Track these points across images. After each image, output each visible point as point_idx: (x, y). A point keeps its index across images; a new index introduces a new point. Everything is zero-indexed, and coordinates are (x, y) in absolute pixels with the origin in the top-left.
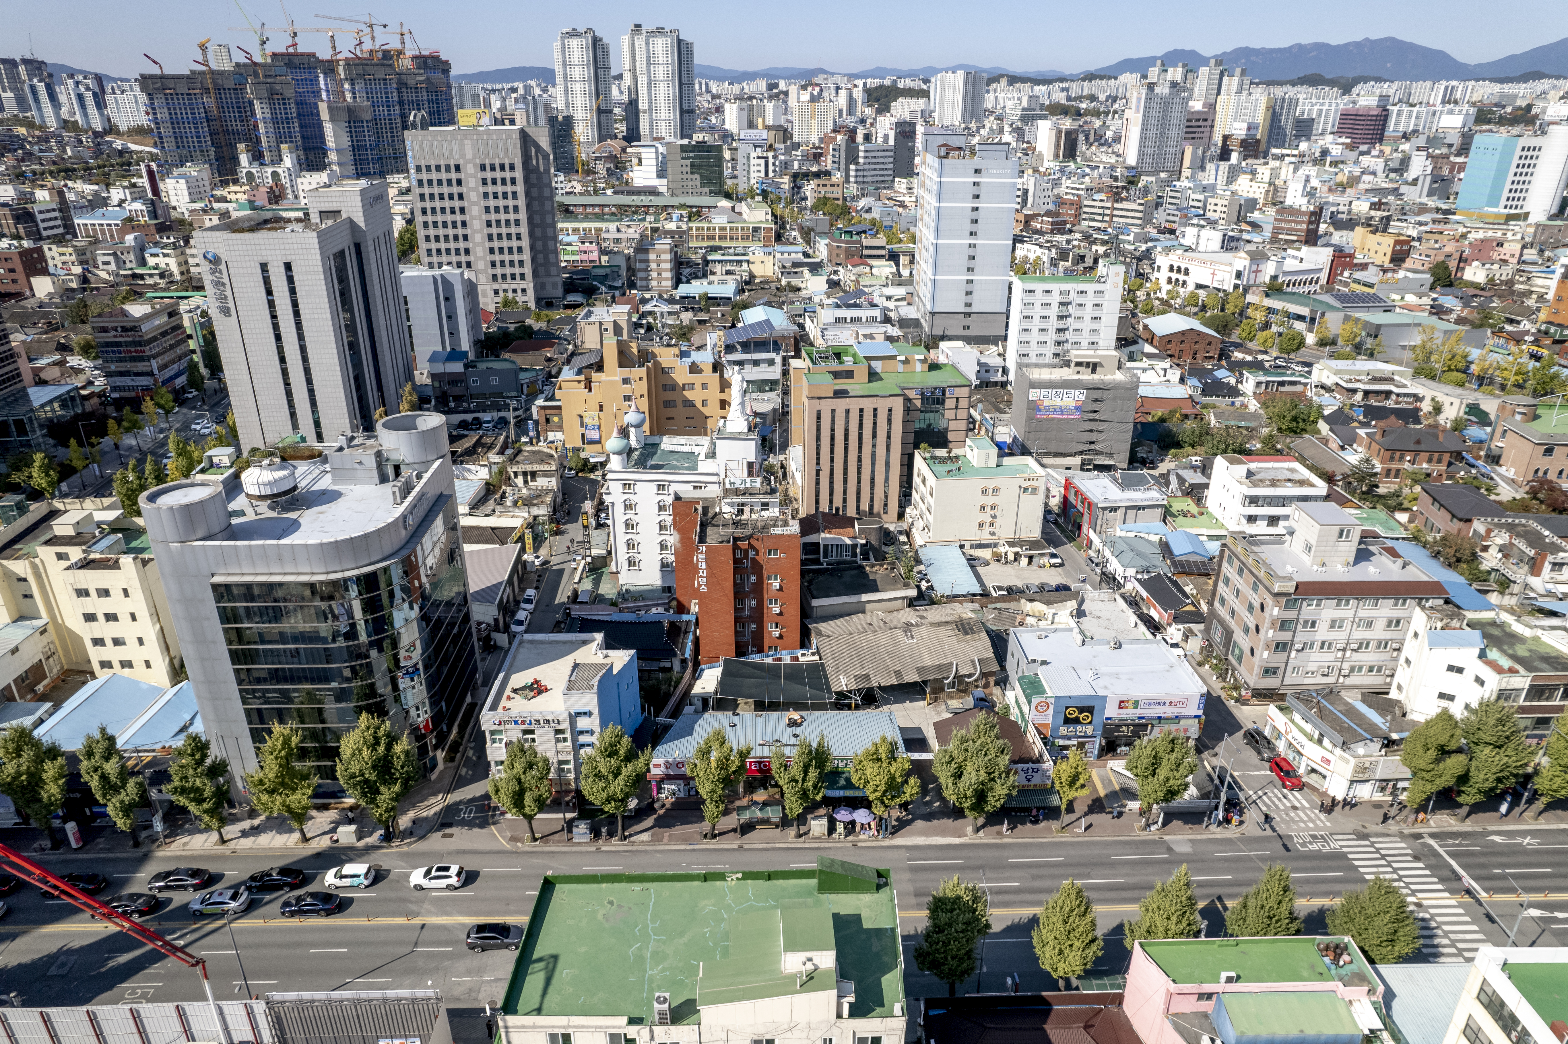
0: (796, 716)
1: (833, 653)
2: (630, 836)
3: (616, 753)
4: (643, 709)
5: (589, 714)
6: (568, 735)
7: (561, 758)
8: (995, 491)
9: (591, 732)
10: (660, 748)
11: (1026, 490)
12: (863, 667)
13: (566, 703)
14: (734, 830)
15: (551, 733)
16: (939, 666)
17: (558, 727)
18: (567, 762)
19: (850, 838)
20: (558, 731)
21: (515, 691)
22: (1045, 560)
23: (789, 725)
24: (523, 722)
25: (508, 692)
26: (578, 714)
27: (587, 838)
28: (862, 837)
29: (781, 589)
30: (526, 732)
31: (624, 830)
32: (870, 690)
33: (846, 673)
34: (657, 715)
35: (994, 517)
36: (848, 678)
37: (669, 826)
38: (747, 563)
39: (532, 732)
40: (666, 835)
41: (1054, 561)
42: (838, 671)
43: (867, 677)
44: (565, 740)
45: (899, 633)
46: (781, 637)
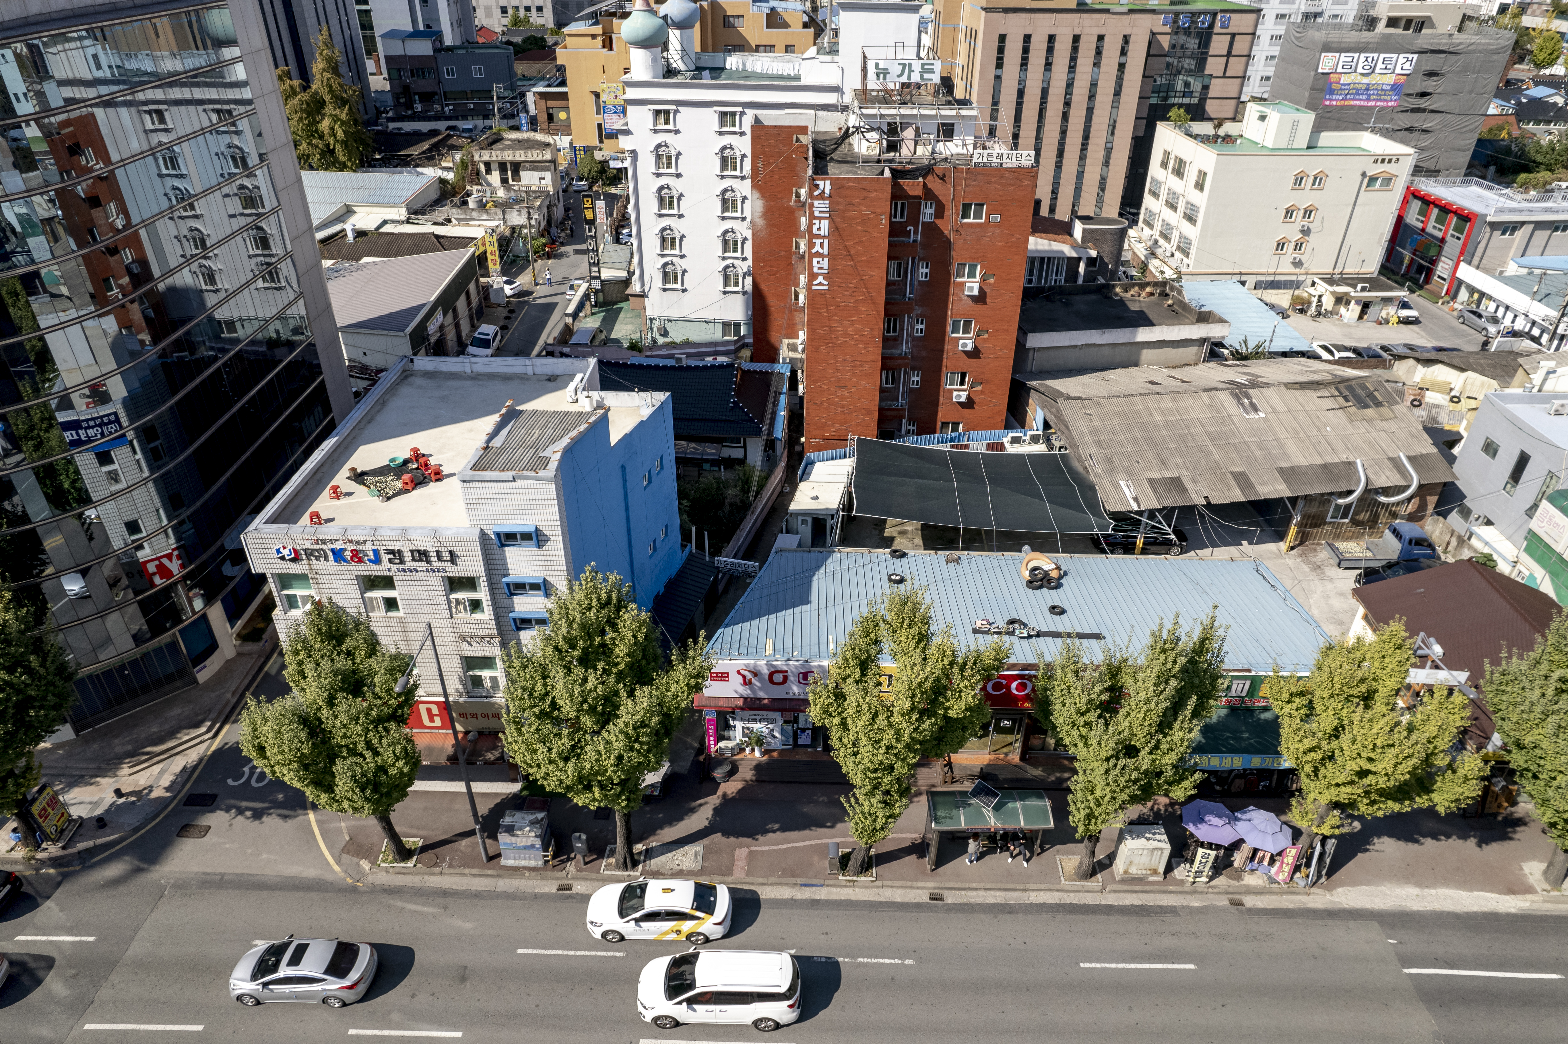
0: (1045, 562)
1: (1094, 432)
2: (649, 854)
3: (605, 651)
4: (686, 537)
5: (536, 538)
6: (482, 594)
7: (469, 651)
8: (1318, 180)
9: (544, 587)
10: (727, 634)
11: (1373, 180)
12: (1164, 463)
13: (472, 508)
14: (919, 849)
15: (435, 587)
16: (1325, 467)
17: (453, 571)
18: (487, 662)
19: (1221, 881)
20: (455, 584)
21: (359, 477)
22: (1391, 312)
23: (1030, 584)
24: (357, 557)
25: (341, 479)
26: (508, 538)
27: (535, 860)
28: (1250, 880)
29: (981, 298)
30: (371, 583)
31: (630, 842)
32: (1188, 510)
33: (1130, 474)
34: (716, 551)
35: (1306, 232)
36: (1137, 483)
37: (752, 831)
38: (915, 235)
39: (388, 582)
40: (741, 853)
41: (1405, 313)
42: (1112, 471)
43: (1176, 484)
44: (476, 605)
45: (1225, 398)
46: (969, 404)
